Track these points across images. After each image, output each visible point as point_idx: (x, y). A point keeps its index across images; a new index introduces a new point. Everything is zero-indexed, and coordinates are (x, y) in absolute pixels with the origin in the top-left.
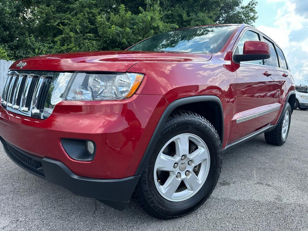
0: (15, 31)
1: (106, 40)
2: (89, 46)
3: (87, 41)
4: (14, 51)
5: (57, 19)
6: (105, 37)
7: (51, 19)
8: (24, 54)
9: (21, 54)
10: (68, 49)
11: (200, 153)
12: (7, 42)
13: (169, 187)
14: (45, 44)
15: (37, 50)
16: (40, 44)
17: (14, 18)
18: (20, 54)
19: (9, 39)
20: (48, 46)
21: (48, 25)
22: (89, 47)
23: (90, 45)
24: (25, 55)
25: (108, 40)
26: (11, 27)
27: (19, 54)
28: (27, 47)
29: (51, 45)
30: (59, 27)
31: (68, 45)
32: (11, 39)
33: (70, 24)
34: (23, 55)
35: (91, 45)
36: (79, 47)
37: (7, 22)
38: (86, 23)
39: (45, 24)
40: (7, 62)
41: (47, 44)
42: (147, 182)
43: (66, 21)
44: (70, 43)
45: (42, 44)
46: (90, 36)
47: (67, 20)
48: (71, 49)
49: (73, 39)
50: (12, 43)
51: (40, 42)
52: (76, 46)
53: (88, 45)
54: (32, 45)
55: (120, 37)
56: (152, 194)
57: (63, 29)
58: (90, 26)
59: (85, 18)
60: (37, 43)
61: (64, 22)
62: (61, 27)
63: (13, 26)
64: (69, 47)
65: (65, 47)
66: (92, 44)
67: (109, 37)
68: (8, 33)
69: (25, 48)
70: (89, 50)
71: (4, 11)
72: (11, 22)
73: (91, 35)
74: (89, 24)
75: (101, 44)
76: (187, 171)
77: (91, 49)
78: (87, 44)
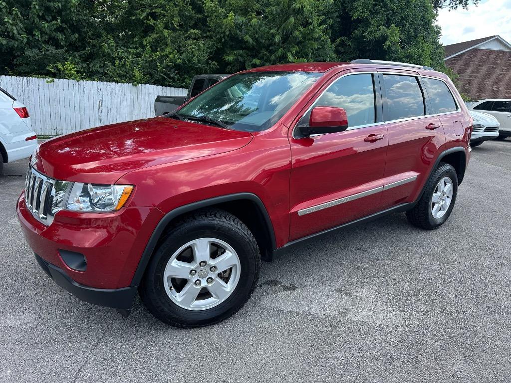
0: (87, 33)
1: (221, 37)
2: (193, 50)
3: (190, 42)
4: (87, 64)
5: (145, 8)
6: (218, 32)
7: (136, 10)
8: (102, 67)
9: (97, 68)
10: (162, 56)
11: (226, 259)
12: (77, 49)
13: (185, 295)
14: (130, 50)
15: (117, 62)
16: (123, 50)
17: (84, 12)
18: (95, 67)
19: (80, 44)
20: (135, 52)
21: (133, 18)
22: (193, 52)
23: (194, 48)
24: (102, 69)
25: (224, 37)
26: (82, 26)
27: (93, 68)
28: (105, 56)
29: (138, 51)
30: (149, 22)
31: (162, 50)
32: (83, 44)
33: (164, 16)
34: (99, 69)
35: (197, 48)
36: (178, 52)
37: (74, 19)
38: (189, 11)
39: (128, 17)
40: (77, 83)
41: (133, 50)
42: (154, 290)
43: (159, 11)
44: (166, 47)
45: (125, 49)
46: (195, 34)
47: (160, 8)
48: (167, 56)
49: (169, 41)
50: (83, 52)
51: (122, 48)
52: (174, 51)
53: (193, 48)
54: (111, 53)
55: (243, 32)
56: (162, 302)
57: (154, 24)
58: (194, 15)
59: (186, 4)
60: (119, 48)
61: (155, 12)
62: (151, 22)
63: (84, 24)
64: (163, 53)
65: (158, 53)
66: (199, 46)
67: (224, 32)
68: (77, 35)
69: (102, 58)
70: (194, 56)
71: (69, 4)
72: (81, 17)
73: (196, 31)
74: (194, 12)
75: (213, 45)
76: (209, 278)
77: (196, 54)
78: (190, 47)
